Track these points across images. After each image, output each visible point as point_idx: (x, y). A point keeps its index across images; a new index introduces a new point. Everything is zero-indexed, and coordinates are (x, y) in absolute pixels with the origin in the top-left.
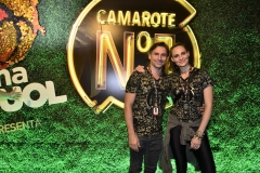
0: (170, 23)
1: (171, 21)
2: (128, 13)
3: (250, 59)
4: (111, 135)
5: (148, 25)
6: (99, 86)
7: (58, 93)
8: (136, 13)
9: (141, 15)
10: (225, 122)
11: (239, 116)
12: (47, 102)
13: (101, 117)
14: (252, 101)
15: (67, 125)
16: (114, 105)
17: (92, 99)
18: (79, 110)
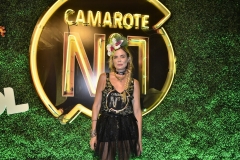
0: (143, 25)
1: (145, 22)
2: (99, 14)
3: (226, 63)
4: (80, 148)
5: (120, 27)
6: (65, 93)
7: (18, 101)
8: (108, 14)
9: (112, 15)
10: (203, 130)
11: (217, 123)
12: (5, 112)
13: (69, 127)
14: (229, 107)
15: (28, 137)
16: (82, 114)
17: (58, 108)
18: (43, 120)
